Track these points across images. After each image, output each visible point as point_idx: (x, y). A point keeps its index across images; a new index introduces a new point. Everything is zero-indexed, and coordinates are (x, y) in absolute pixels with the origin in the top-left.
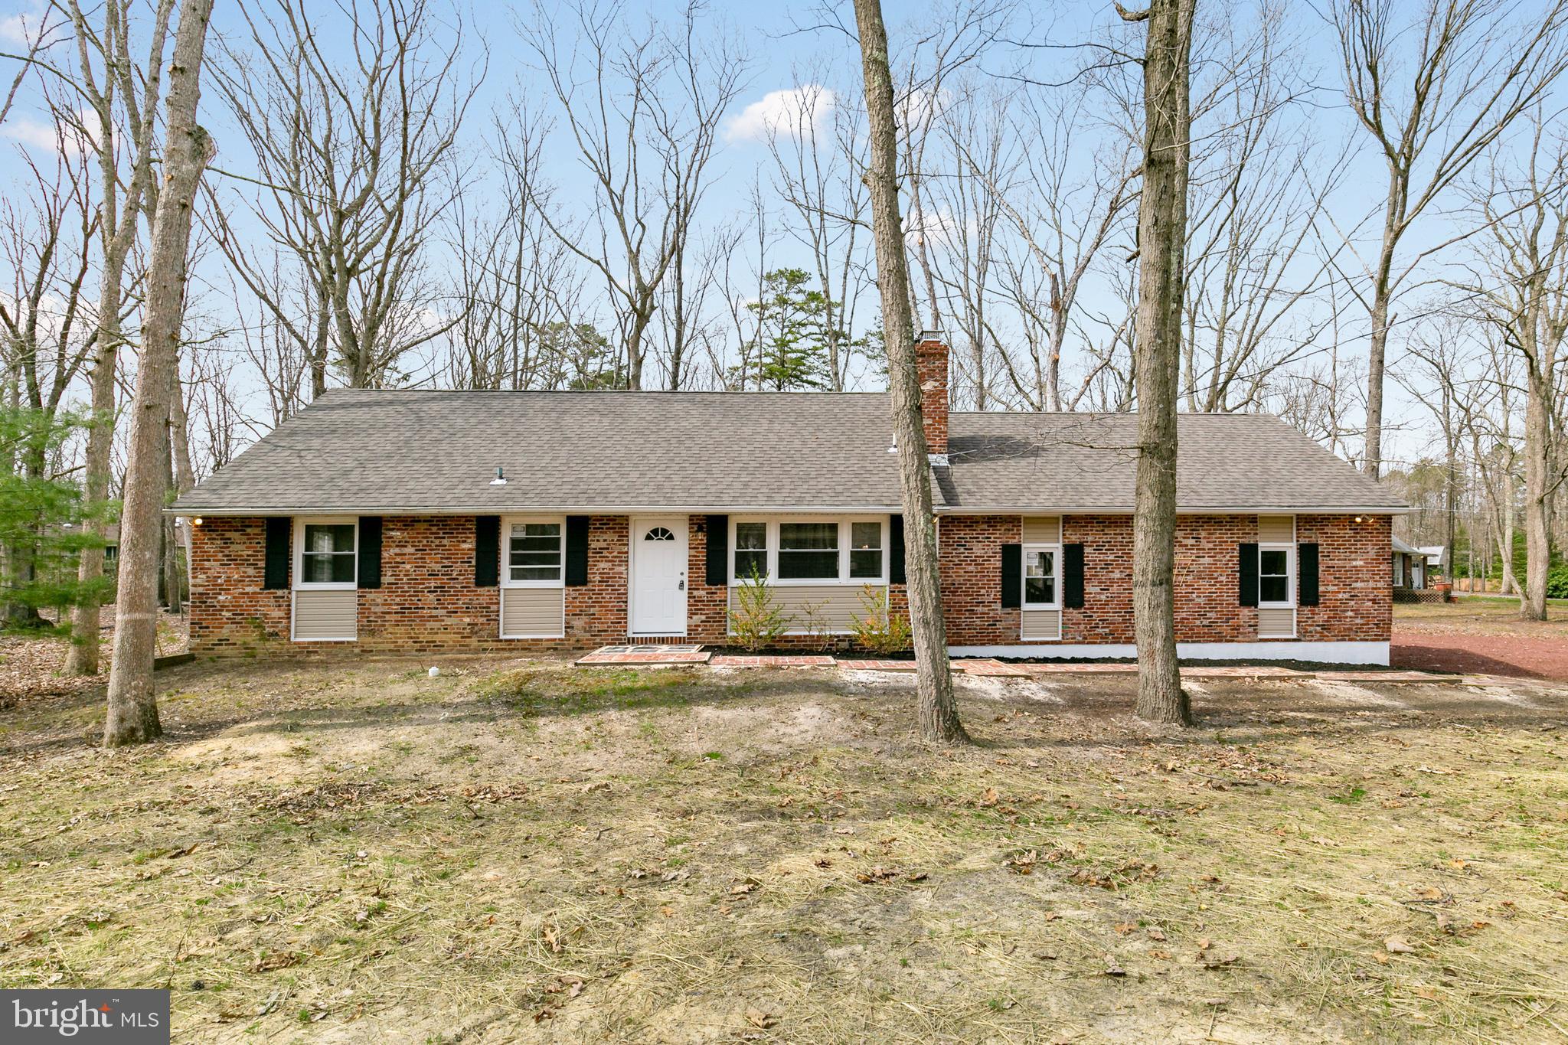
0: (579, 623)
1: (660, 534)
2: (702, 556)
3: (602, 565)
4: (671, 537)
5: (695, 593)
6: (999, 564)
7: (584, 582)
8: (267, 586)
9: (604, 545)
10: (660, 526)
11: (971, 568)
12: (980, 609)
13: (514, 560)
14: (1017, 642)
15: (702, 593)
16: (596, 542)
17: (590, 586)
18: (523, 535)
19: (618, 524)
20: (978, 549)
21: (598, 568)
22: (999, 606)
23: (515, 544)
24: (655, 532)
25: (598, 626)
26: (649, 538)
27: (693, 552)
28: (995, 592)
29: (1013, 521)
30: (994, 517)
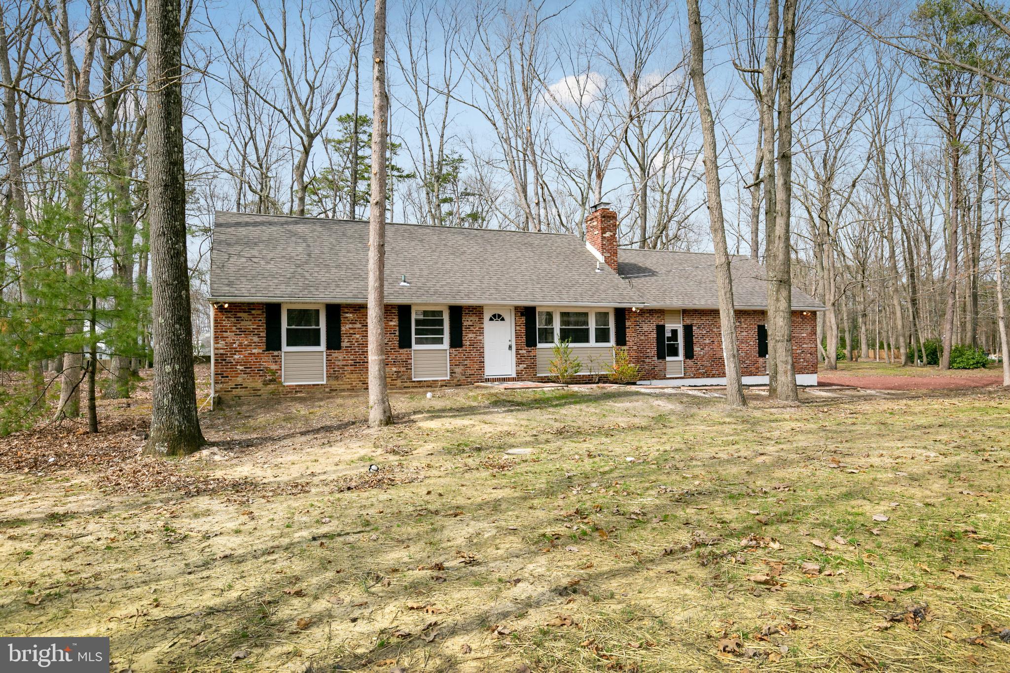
0: (458, 370)
1: (497, 317)
2: (523, 330)
3: (470, 335)
4: (503, 319)
5: (521, 352)
6: (655, 336)
7: (461, 346)
8: (268, 349)
9: (471, 323)
10: (497, 312)
11: (642, 338)
12: (647, 360)
13: (418, 332)
14: (665, 378)
15: (524, 352)
16: (467, 321)
17: (464, 348)
18: (421, 317)
19: (477, 311)
20: (645, 328)
21: (468, 337)
22: (656, 358)
23: (418, 322)
24: (494, 316)
25: (469, 372)
26: (491, 319)
27: (518, 328)
28: (653, 351)
29: (661, 312)
30: (652, 310)
